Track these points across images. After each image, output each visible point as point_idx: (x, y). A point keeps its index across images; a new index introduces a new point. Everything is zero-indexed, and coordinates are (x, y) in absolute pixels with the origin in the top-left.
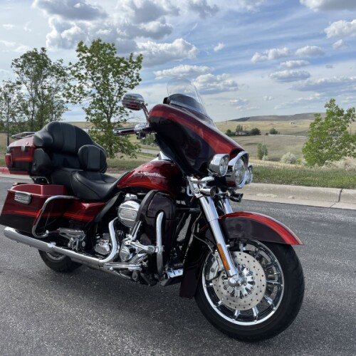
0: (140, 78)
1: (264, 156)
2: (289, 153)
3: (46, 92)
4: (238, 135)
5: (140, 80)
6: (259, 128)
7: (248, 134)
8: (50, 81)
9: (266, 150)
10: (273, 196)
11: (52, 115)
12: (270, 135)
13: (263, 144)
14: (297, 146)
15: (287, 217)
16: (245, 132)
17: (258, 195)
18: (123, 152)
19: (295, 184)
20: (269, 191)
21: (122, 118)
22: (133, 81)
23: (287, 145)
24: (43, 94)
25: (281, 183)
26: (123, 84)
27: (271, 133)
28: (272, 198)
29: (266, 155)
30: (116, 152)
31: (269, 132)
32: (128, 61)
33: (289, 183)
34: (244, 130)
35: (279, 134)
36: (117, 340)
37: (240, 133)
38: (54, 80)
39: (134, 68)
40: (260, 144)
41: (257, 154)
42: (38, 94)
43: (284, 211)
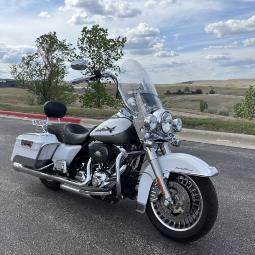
0: (123, 53)
1: (205, 110)
2: (223, 108)
3: (55, 61)
4: (186, 94)
5: (122, 55)
6: (201, 89)
7: (193, 93)
8: (58, 54)
9: (207, 105)
10: (229, 141)
11: (58, 77)
12: (209, 94)
13: (204, 101)
14: (230, 103)
15: (245, 158)
16: (191, 91)
17: (218, 140)
18: (108, 105)
19: (245, 133)
20: (226, 138)
21: (108, 81)
22: (117, 55)
23: (222, 102)
24: (52, 63)
25: (234, 132)
26: (110, 56)
27: (210, 93)
28: (229, 143)
29: (207, 108)
30: (103, 104)
31: (208, 92)
32: (116, 41)
33: (240, 132)
34: (190, 90)
35: (216, 93)
36: (147, 247)
37: (187, 92)
38: (60, 53)
39: (119, 46)
40: (202, 101)
41: (199, 108)
42: (49, 63)
43: (242, 154)
